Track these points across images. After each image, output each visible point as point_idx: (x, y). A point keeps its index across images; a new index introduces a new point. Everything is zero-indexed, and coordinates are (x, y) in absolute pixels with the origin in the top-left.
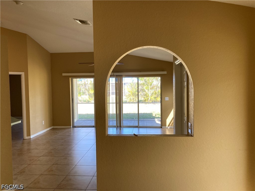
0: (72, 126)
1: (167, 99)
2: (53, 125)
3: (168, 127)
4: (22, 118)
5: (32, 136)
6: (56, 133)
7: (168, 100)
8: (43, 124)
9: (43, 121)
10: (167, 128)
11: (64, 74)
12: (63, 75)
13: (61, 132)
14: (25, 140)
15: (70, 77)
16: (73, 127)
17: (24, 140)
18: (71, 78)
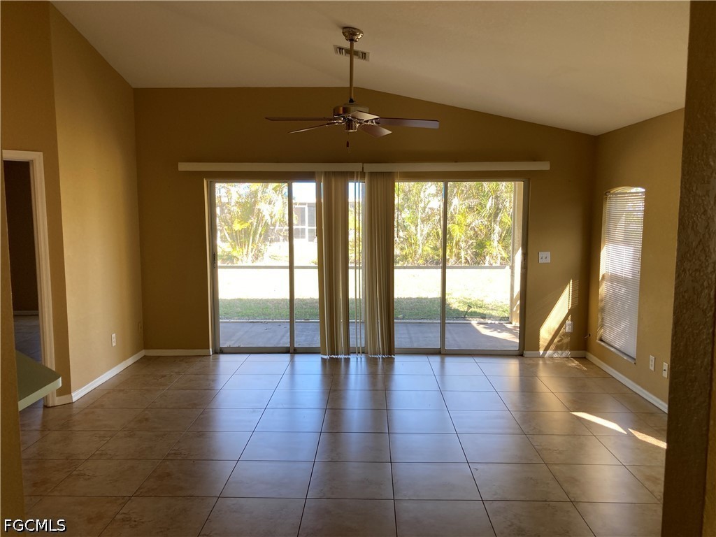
0: (211, 350)
1: (545, 257)
2: (146, 345)
3: (544, 354)
4: (38, 315)
5: (76, 395)
6: (163, 376)
7: (549, 260)
8: (114, 344)
9: (114, 335)
10: (542, 357)
11: (183, 167)
12: (180, 169)
13: (178, 373)
14: (51, 409)
15: (207, 178)
16: (215, 352)
17: (47, 409)
18: (209, 181)
